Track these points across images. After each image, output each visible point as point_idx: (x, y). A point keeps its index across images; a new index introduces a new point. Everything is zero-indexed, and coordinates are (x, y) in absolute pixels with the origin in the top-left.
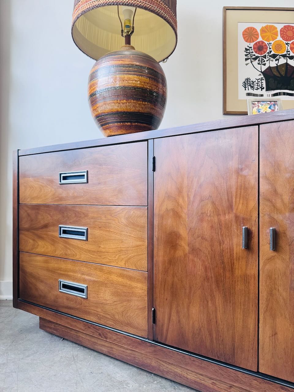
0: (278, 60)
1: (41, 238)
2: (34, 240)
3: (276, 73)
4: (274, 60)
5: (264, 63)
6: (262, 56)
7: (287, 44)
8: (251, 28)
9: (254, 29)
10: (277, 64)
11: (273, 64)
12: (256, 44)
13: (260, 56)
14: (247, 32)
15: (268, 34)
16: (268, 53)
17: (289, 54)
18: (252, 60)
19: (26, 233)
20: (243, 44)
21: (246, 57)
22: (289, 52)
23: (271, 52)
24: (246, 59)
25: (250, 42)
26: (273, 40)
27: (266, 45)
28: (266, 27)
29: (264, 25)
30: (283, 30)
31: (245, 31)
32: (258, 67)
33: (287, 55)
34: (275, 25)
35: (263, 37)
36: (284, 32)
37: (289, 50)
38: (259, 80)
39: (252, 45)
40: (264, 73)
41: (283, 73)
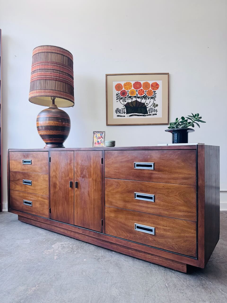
0: (132, 99)
1: (17, 184)
2: (15, 185)
3: (131, 106)
4: (130, 99)
5: (126, 101)
6: (124, 97)
7: (136, 91)
8: (119, 84)
9: (120, 84)
10: (131, 101)
11: (130, 101)
12: (122, 91)
13: (123, 97)
14: (117, 86)
15: (127, 86)
16: (127, 96)
17: (138, 96)
18: (120, 99)
19: (12, 182)
20: (115, 92)
21: (117, 98)
22: (138, 95)
23: (129, 95)
24: (117, 99)
25: (119, 91)
26: (130, 89)
27: (126, 92)
28: (126, 83)
29: (125, 82)
30: (134, 84)
31: (116, 85)
32: (123, 103)
33: (137, 96)
34: (131, 82)
35: (125, 88)
36: (135, 85)
37: (138, 94)
38: (123, 109)
39: (119, 92)
40: (125, 105)
41: (135, 105)
